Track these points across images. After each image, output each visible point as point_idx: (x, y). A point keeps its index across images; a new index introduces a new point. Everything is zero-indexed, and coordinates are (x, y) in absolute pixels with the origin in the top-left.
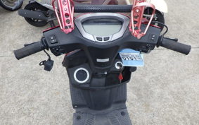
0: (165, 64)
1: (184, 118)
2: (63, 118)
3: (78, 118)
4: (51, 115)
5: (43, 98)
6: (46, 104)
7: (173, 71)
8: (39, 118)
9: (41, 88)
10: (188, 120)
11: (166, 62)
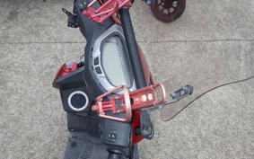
0: (180, 64)
1: (195, 139)
2: (41, 141)
3: (74, 145)
4: (23, 136)
5: (12, 111)
6: (16, 121)
7: (189, 73)
8: (6, 140)
9: (9, 95)
10: (200, 141)
11: (181, 60)
